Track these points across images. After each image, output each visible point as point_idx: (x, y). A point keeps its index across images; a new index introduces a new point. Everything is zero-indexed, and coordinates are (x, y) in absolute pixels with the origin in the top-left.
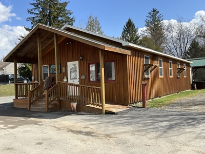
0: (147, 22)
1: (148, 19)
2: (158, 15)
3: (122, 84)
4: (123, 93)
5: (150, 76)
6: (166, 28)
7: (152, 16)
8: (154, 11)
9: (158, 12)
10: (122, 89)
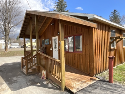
0: (110, 17)
1: (111, 15)
2: (117, 13)
3: (88, 56)
4: (88, 64)
5: (115, 47)
6: (122, 19)
7: (113, 14)
8: (115, 11)
9: (117, 11)
10: (88, 61)
